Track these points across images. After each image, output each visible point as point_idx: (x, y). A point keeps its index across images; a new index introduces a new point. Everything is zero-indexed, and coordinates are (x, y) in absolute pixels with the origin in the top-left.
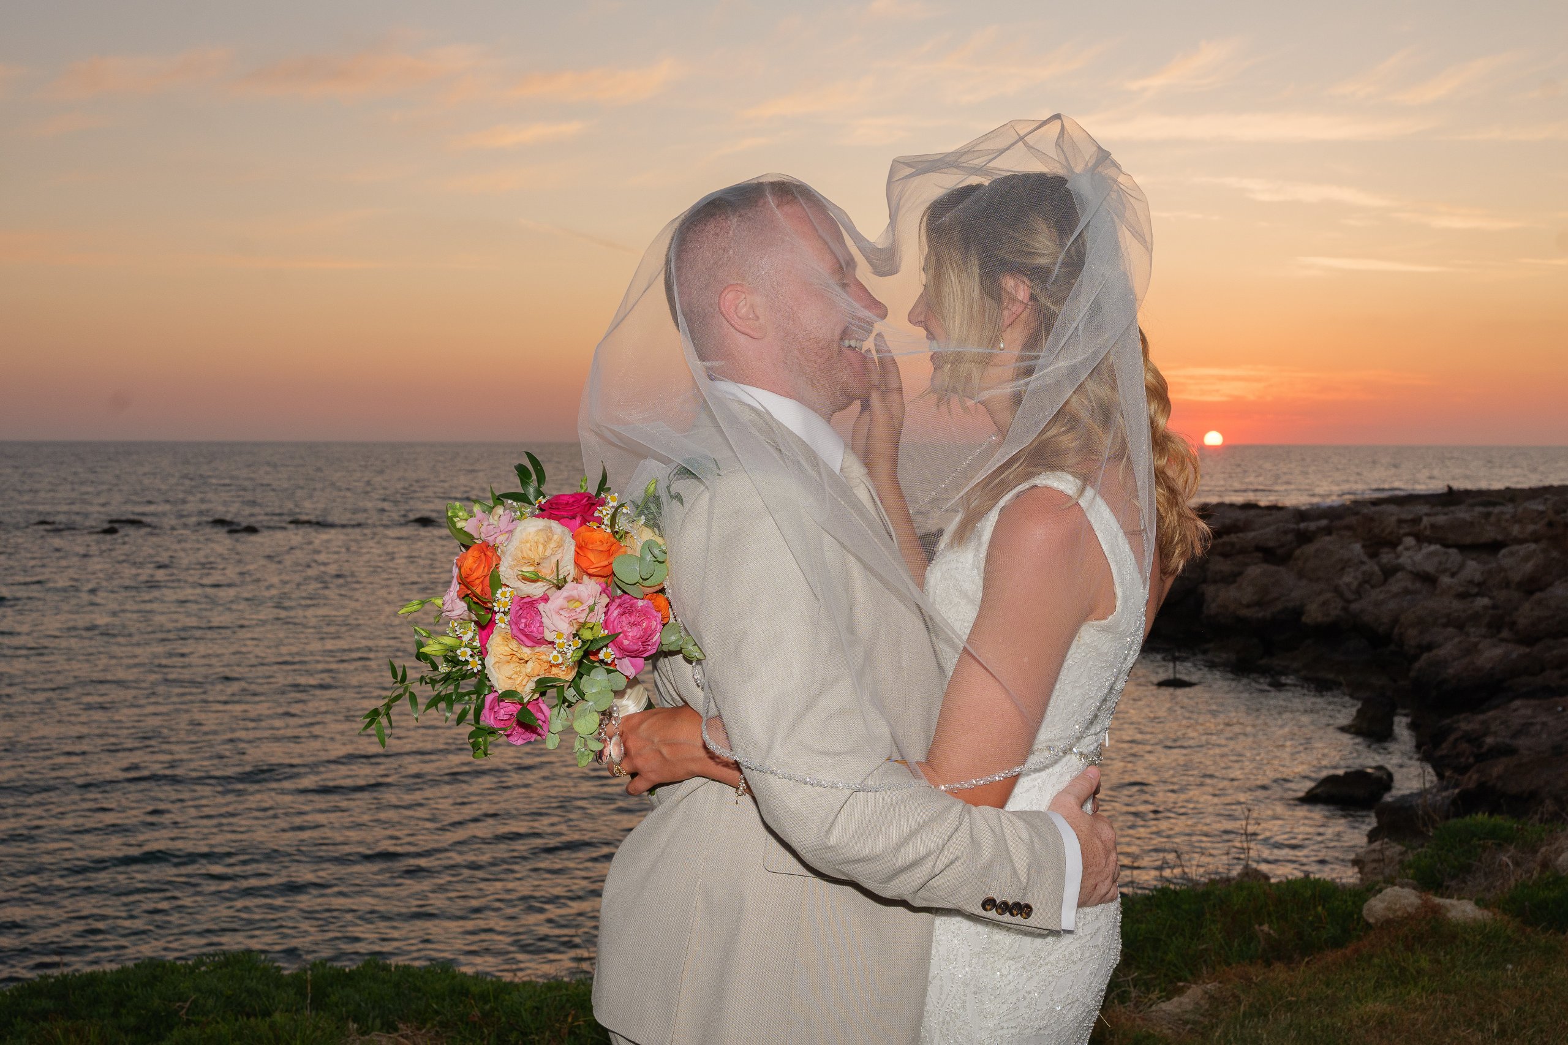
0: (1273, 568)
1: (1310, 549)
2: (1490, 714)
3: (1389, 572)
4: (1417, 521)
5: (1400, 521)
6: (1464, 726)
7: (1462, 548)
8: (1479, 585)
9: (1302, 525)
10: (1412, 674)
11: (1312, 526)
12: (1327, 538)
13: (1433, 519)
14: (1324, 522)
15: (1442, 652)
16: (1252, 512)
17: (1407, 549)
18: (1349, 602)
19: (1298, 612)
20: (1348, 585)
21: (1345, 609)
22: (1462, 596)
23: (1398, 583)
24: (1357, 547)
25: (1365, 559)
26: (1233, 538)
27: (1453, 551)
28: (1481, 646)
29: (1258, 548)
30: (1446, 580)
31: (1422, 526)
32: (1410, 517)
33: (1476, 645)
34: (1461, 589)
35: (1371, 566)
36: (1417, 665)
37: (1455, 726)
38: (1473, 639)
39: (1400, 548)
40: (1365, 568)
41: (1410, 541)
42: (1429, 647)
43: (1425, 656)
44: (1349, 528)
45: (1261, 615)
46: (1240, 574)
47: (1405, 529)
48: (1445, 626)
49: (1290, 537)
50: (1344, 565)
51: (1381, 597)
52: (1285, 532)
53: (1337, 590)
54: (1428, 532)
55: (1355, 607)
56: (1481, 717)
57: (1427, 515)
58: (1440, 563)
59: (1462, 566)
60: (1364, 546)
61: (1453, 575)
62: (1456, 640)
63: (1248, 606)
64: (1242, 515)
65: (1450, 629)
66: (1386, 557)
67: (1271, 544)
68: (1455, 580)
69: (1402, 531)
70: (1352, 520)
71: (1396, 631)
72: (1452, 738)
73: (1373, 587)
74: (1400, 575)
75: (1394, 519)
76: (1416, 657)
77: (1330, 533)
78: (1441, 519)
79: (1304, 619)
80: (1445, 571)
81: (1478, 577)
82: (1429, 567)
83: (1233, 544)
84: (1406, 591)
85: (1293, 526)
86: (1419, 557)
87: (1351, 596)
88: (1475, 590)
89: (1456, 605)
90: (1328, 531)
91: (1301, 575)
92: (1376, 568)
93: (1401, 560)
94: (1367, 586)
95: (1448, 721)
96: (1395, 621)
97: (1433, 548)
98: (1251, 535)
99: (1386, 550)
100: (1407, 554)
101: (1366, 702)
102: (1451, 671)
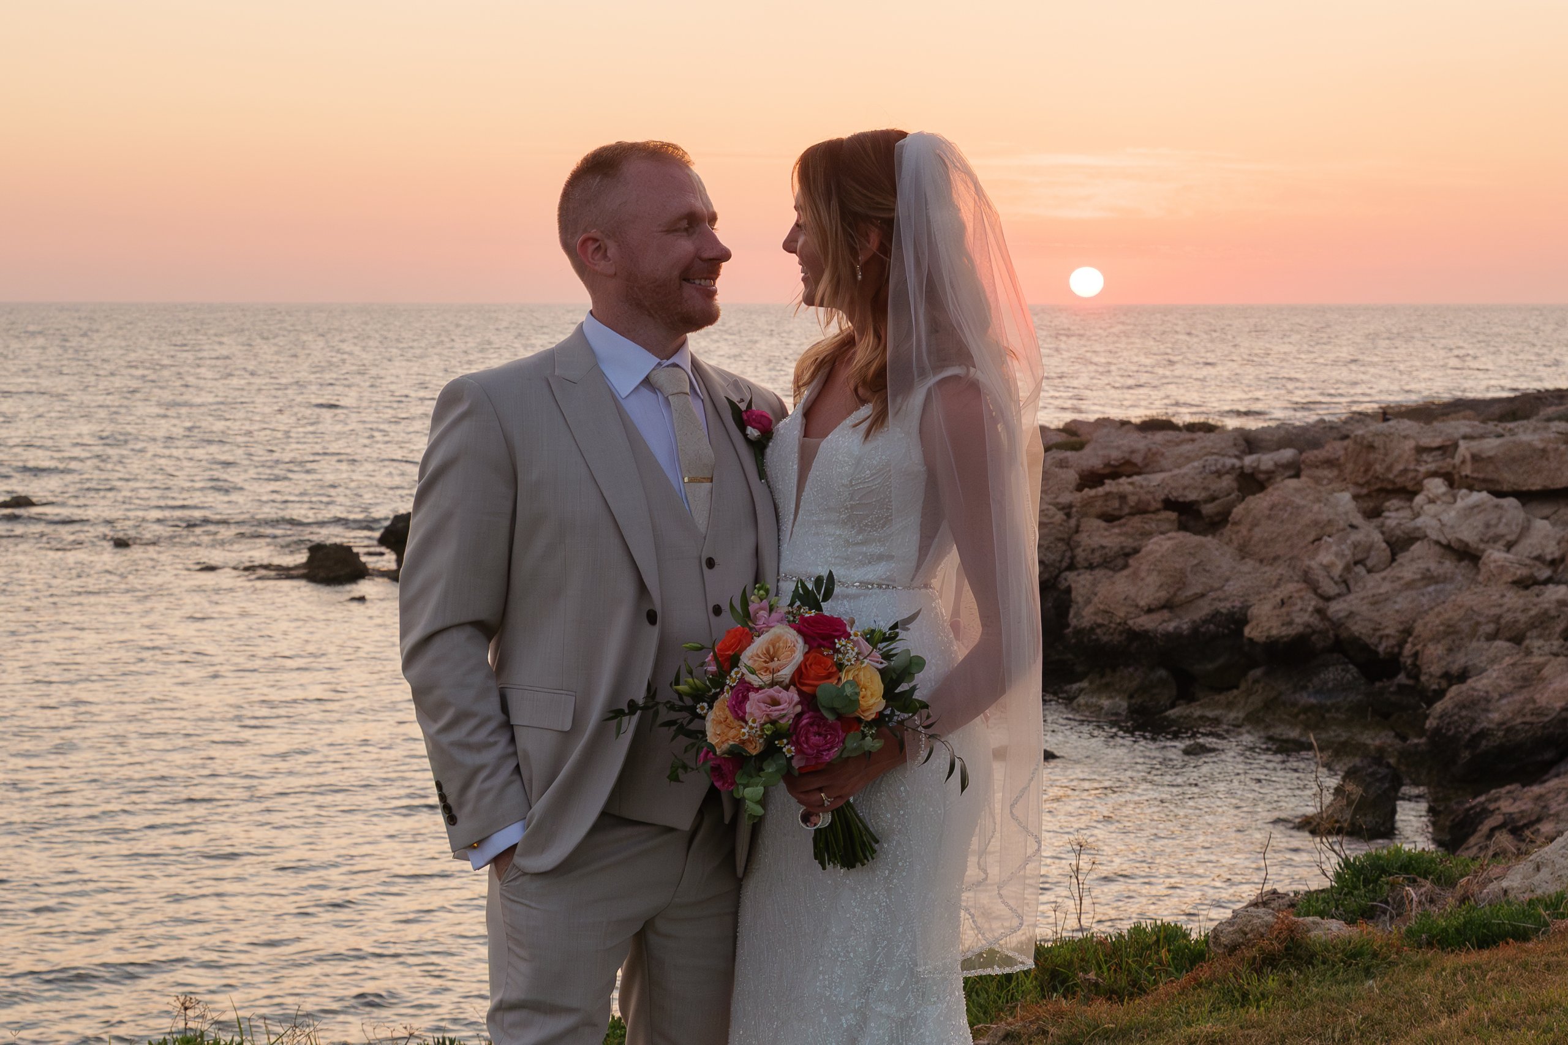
0: (1192, 539)
1: (1259, 503)
2: (1553, 783)
3: (1398, 545)
4: (1447, 449)
5: (1420, 450)
6: (1507, 806)
7: (1526, 497)
8: (1553, 563)
9: (1249, 460)
10: (1430, 723)
11: (1266, 460)
12: (1293, 483)
13: (1475, 446)
14: (1288, 454)
15: (1479, 684)
16: (1160, 436)
17: (1432, 501)
18: (1328, 599)
19: (1238, 620)
20: (1327, 568)
21: (1319, 611)
22: (1524, 584)
23: (1410, 565)
24: (1345, 499)
25: (1358, 519)
26: (1124, 485)
27: (1510, 502)
28: (1546, 672)
29: (1169, 504)
30: (1495, 555)
31: (1457, 460)
32: (1437, 442)
33: (1539, 668)
34: (1522, 572)
35: (1370, 533)
36: (1439, 706)
37: (1492, 807)
38: (1536, 659)
39: (1419, 499)
40: (1355, 536)
41: (1437, 486)
42: (1463, 676)
43: (1454, 689)
44: (1330, 463)
45: (1171, 626)
46: (1136, 551)
47: (1430, 463)
48: (1491, 637)
49: (1227, 482)
50: (1320, 533)
51: (1386, 587)
52: (1219, 474)
53: (1308, 580)
54: (1467, 470)
55: (1337, 608)
56: (1536, 789)
57: (1465, 437)
58: (1488, 526)
59: (1525, 530)
60: (1356, 497)
61: (1509, 546)
62: (1508, 661)
63: (1150, 611)
64: (1141, 443)
65: (1499, 643)
66: (1396, 516)
67: (1192, 496)
68: (1510, 556)
69: (1423, 469)
70: (1335, 449)
71: (1408, 649)
72: (1485, 828)
73: (1369, 571)
74: (1417, 547)
75: (1410, 444)
76: (1440, 694)
77: (1297, 475)
78: (1490, 446)
79: (1247, 631)
80: (1496, 539)
81: (1552, 550)
82: (1468, 534)
83: (1123, 497)
84: (1429, 578)
85: (1230, 462)
86: (1450, 515)
87: (1330, 588)
88: (1546, 573)
89: (1514, 599)
90: (1295, 470)
91: (1244, 552)
92: (1377, 537)
93: (1419, 522)
94: (1360, 570)
95: (1482, 798)
96: (1407, 631)
97: (1477, 497)
98: (1157, 478)
99: (1394, 503)
100: (1430, 509)
101: (1350, 774)
102: (1495, 716)
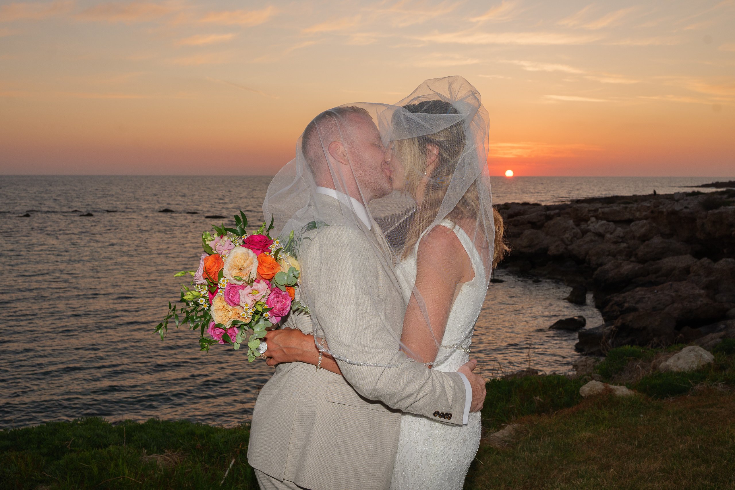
0: (535, 231)
1: (551, 222)
2: (627, 293)
3: (584, 232)
4: (596, 210)
5: (589, 211)
6: (616, 299)
7: (615, 222)
8: (622, 238)
9: (548, 212)
10: (594, 276)
11: (552, 212)
12: (558, 218)
13: (603, 210)
14: (557, 211)
15: (606, 267)
16: (527, 207)
17: (592, 222)
18: (567, 245)
19: (546, 250)
20: (567, 238)
21: (566, 248)
22: (615, 243)
23: (589, 237)
24: (571, 222)
25: (574, 227)
26: (519, 218)
27: (611, 223)
28: (623, 264)
29: (529, 222)
30: (608, 236)
31: (598, 213)
32: (593, 209)
33: (621, 264)
34: (615, 240)
35: (577, 230)
36: (596, 273)
37: (612, 299)
38: (620, 261)
39: (589, 222)
40: (574, 231)
41: (593, 219)
42: (601, 265)
43: (599, 268)
44: (567, 213)
45: (530, 251)
46: (522, 233)
47: (591, 214)
48: (608, 255)
49: (543, 217)
50: (566, 229)
51: (581, 243)
52: (541, 215)
53: (562, 240)
54: (601, 215)
55: (570, 247)
56: (623, 295)
57: (601, 208)
58: (606, 229)
59: (615, 230)
60: (574, 221)
61: (611, 234)
62: (613, 261)
63: (525, 247)
64: (522, 208)
65: (610, 257)
66: (583, 226)
67: (535, 220)
68: (612, 236)
69: (590, 215)
70: (569, 210)
71: (587, 257)
72: (610, 304)
73: (577, 239)
74: (589, 234)
75: (587, 209)
76: (595, 269)
77: (559, 216)
78: (606, 210)
79: (548, 253)
80: (608, 232)
81: (622, 234)
82: (601, 230)
83: (518, 221)
84: (592, 241)
85: (544, 213)
86: (597, 226)
87: (568, 243)
88: (620, 240)
89: (613, 247)
90: (559, 215)
91: (547, 234)
92: (579, 231)
93: (589, 227)
94: (575, 239)
95: (609, 297)
96: (587, 253)
97: (603, 222)
98: (526, 216)
99: (583, 223)
100: (592, 224)
101: (574, 288)
102: (610, 275)
